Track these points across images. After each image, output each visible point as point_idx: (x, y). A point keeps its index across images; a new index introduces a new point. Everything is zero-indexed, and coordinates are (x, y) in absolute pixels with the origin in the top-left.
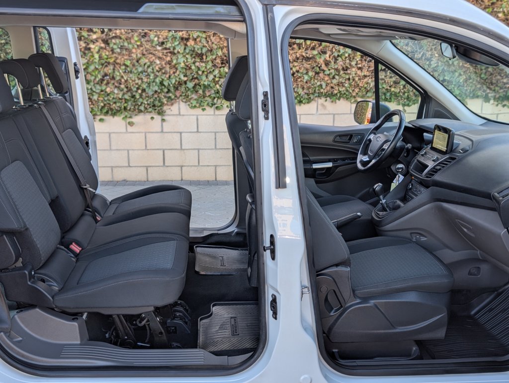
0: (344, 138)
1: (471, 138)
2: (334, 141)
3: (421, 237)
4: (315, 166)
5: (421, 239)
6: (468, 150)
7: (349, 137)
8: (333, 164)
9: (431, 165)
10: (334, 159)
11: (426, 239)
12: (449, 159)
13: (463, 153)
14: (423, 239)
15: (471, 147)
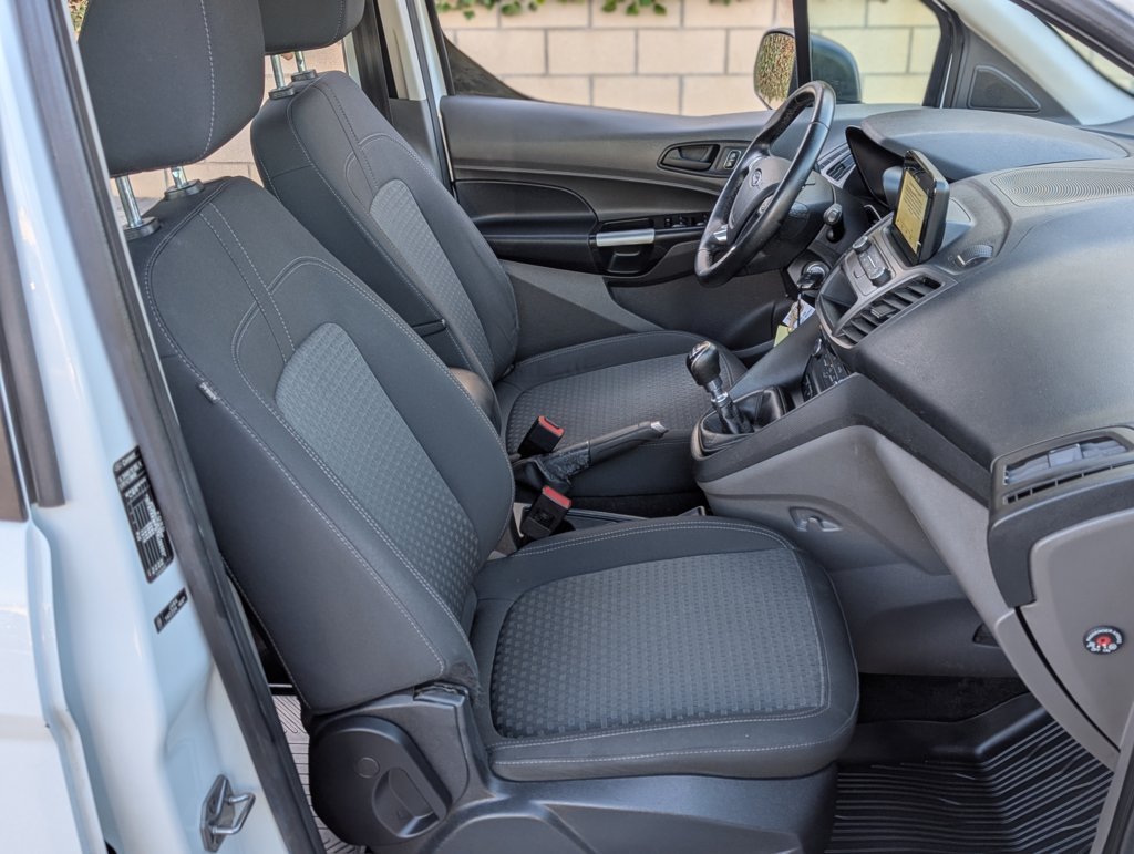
0: (695, 154)
1: (1010, 209)
2: (662, 163)
3: (825, 522)
4: (604, 240)
5: (822, 525)
6: (984, 259)
7: (710, 150)
8: (656, 234)
9: (867, 294)
10: (665, 216)
11: (837, 529)
12: (921, 283)
13: (967, 267)
14: (829, 528)
15: (997, 246)
